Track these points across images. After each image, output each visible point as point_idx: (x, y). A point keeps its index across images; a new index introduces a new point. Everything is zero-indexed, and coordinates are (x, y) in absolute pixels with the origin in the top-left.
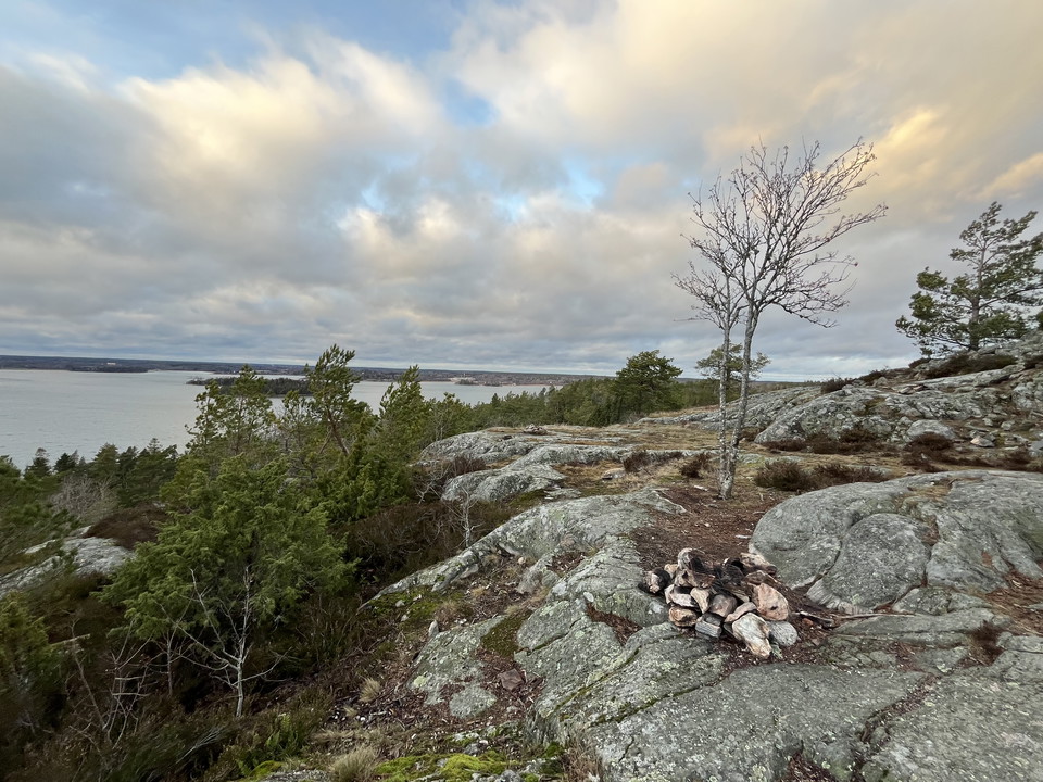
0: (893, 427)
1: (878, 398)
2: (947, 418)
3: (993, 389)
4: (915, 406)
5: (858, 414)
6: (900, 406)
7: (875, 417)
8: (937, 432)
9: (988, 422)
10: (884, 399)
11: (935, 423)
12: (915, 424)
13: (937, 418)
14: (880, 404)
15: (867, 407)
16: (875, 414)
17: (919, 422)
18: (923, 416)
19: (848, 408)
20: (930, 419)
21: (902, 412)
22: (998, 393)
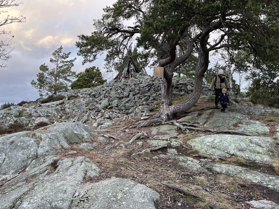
0: (29, 121)
1: (24, 110)
2: (47, 116)
3: (60, 106)
4: (37, 113)
5: (16, 117)
6: (32, 112)
7: (23, 118)
8: (44, 121)
9: (59, 117)
10: (26, 110)
11: (43, 118)
12: (37, 119)
13: (44, 117)
14: (25, 112)
15: (19, 114)
16: (22, 116)
17: (39, 118)
18: (40, 116)
19: (12, 114)
20: (42, 117)
21: (33, 115)
22: (61, 107)
